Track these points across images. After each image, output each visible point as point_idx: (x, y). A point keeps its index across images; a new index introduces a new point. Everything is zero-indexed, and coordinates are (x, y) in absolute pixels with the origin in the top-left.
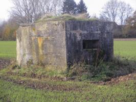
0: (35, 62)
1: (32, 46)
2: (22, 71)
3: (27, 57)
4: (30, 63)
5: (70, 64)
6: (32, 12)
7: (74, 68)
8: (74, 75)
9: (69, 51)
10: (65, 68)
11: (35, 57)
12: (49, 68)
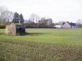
0: (10, 33)
1: (9, 30)
2: (7, 34)
3: (8, 32)
4: (8, 33)
5: (16, 33)
6: (2, 18)
7: (17, 34)
8: (17, 35)
9: (16, 31)
10: (15, 34)
11: (9, 32)
12: (12, 34)
